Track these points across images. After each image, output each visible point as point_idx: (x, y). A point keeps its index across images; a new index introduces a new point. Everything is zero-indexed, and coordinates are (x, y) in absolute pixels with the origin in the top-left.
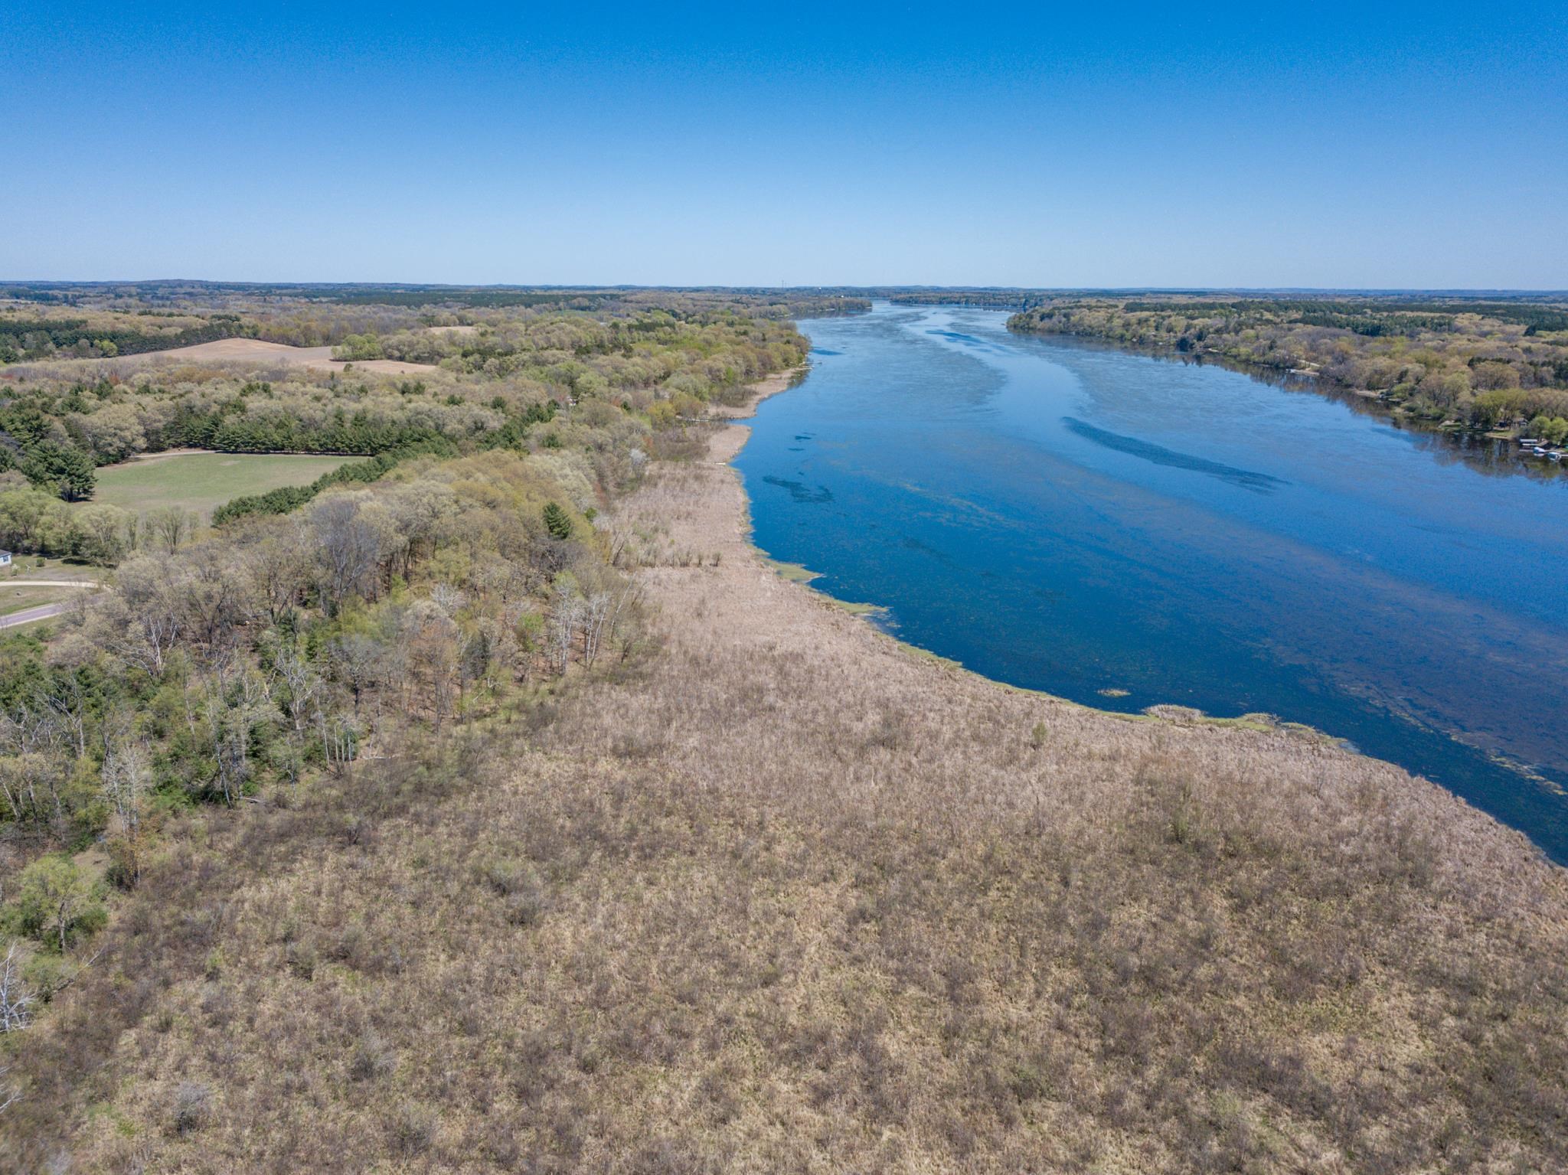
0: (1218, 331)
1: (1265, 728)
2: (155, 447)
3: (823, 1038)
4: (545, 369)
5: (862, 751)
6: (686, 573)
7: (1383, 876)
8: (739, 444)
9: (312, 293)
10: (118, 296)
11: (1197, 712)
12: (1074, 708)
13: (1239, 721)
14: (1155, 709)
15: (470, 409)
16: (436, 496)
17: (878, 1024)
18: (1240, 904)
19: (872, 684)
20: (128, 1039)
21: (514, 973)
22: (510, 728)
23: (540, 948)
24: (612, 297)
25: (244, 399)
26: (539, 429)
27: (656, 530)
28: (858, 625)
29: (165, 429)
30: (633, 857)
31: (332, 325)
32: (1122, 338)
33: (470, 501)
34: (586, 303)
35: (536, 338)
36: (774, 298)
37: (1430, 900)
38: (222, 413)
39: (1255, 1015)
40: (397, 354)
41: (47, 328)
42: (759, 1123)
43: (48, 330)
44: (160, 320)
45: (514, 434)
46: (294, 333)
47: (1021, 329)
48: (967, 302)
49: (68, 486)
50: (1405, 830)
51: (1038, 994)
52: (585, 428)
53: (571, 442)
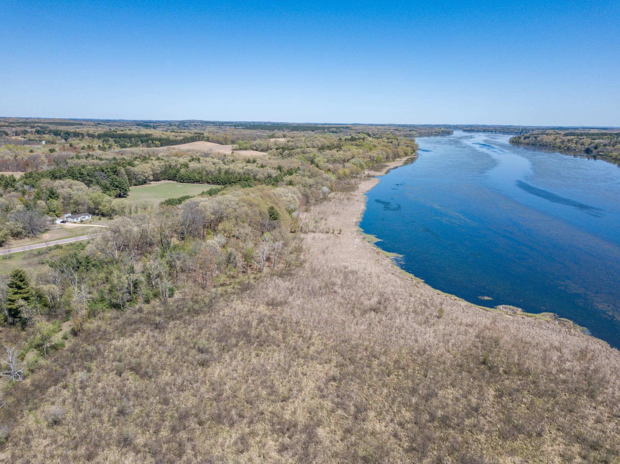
0: (605, 145)
1: (549, 319)
2: (156, 179)
3: (295, 426)
4: (305, 155)
5: (364, 312)
6: (327, 235)
7: (576, 391)
8: (372, 186)
9: (236, 125)
10: (171, 126)
11: (520, 309)
12: (463, 303)
13: (538, 315)
14: (501, 307)
15: (267, 170)
16: (230, 201)
17: (319, 423)
18: (500, 395)
19: (381, 286)
20: (52, 389)
21: (191, 383)
22: (233, 291)
23: (205, 375)
24: (347, 128)
25: (190, 163)
26: (288, 178)
27: (322, 219)
28: (387, 261)
29: (161, 172)
30: (255, 345)
31: (235, 137)
32: (560, 148)
33: (243, 204)
34: (335, 130)
35: (308, 144)
36: (412, 129)
37: (594, 404)
38: (181, 168)
39: (485, 444)
40: (255, 148)
41: (139, 136)
42: (255, 455)
43: (140, 137)
44: (176, 134)
45: (278, 179)
46: (221, 140)
47: (515, 143)
48: (495, 131)
49: (119, 192)
50: (596, 371)
51: (392, 420)
52: (306, 178)
53: (298, 183)
